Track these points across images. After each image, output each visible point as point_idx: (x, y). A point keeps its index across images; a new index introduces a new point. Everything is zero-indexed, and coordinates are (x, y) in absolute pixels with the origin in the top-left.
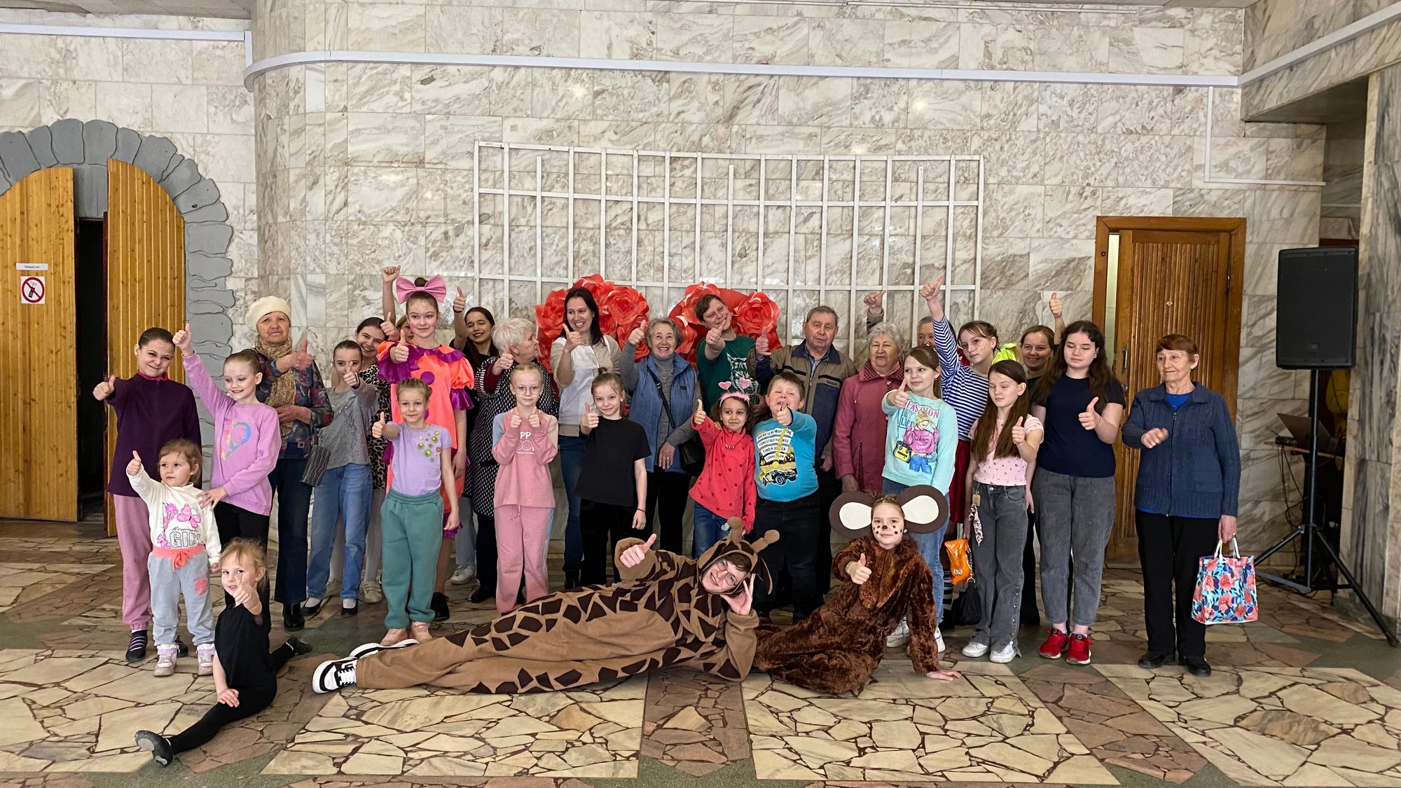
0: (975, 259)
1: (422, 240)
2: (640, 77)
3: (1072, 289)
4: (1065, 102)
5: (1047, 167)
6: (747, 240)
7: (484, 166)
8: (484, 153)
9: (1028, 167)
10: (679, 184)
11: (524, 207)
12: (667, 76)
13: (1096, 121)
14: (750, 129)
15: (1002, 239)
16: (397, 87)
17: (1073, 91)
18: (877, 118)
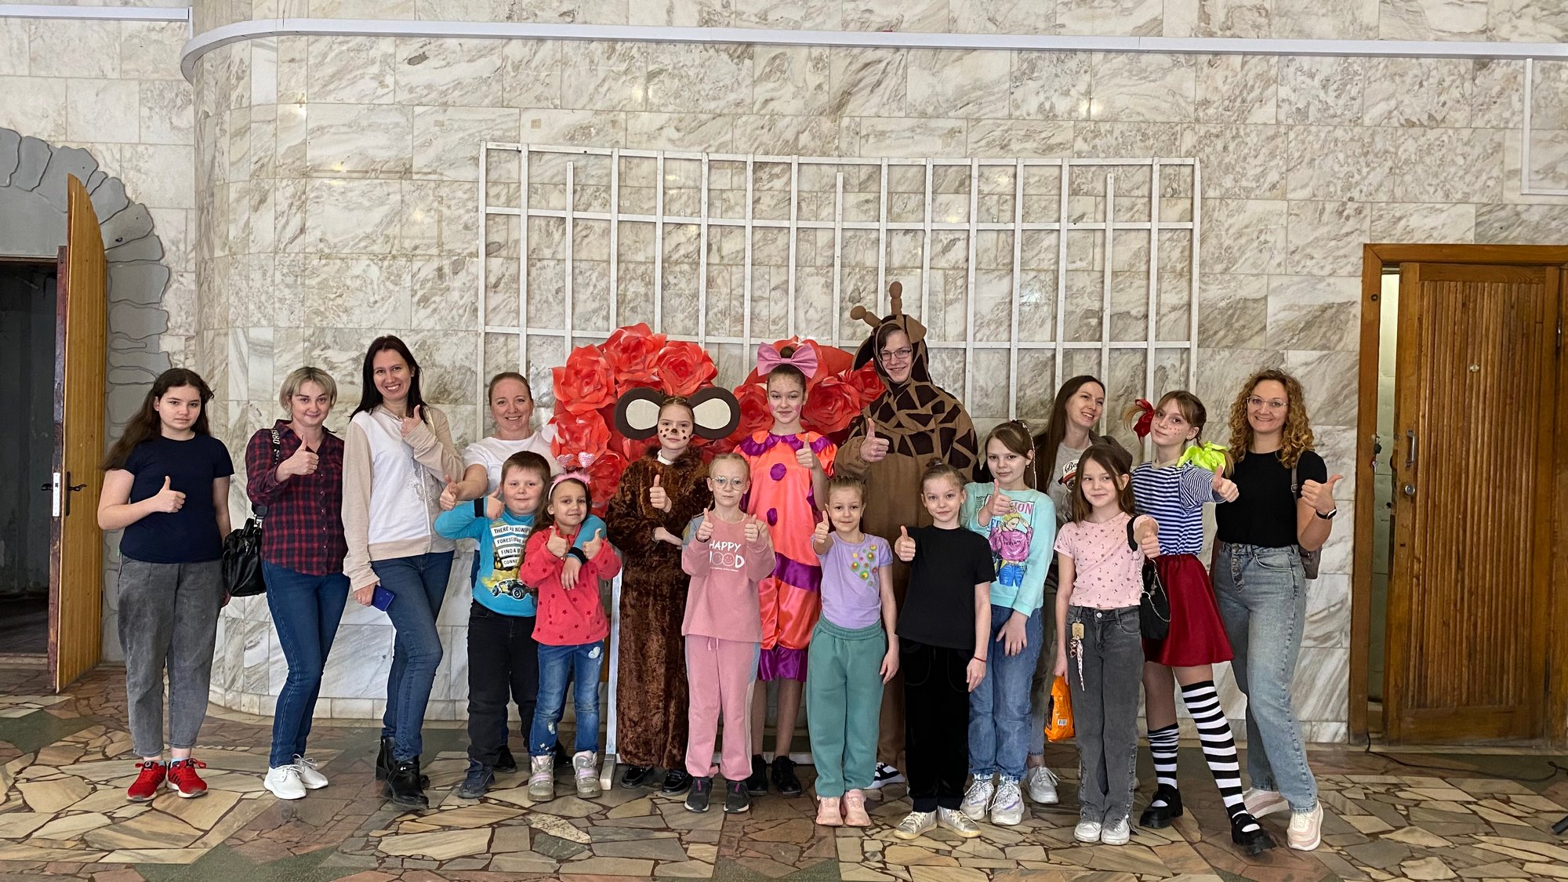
0: (1189, 305)
1: (407, 279)
2: (712, 52)
3: (1329, 348)
4: (1317, 82)
5: (1291, 175)
6: (862, 278)
7: (493, 176)
8: (494, 159)
9: (1263, 174)
10: (767, 201)
11: (549, 234)
12: (750, 50)
13: (1363, 109)
14: (866, 123)
15: (1227, 277)
16: (375, 69)
17: (1327, 67)
18: (1047, 106)
